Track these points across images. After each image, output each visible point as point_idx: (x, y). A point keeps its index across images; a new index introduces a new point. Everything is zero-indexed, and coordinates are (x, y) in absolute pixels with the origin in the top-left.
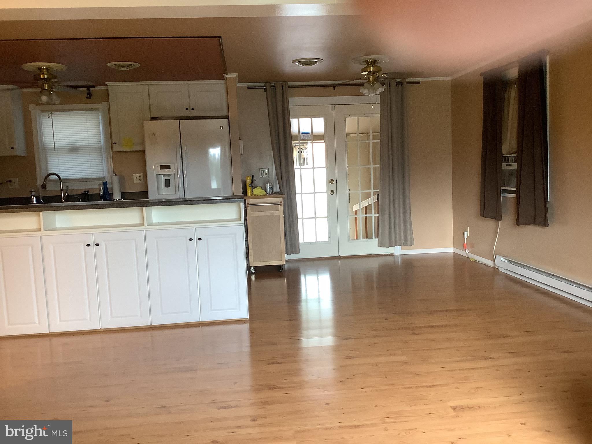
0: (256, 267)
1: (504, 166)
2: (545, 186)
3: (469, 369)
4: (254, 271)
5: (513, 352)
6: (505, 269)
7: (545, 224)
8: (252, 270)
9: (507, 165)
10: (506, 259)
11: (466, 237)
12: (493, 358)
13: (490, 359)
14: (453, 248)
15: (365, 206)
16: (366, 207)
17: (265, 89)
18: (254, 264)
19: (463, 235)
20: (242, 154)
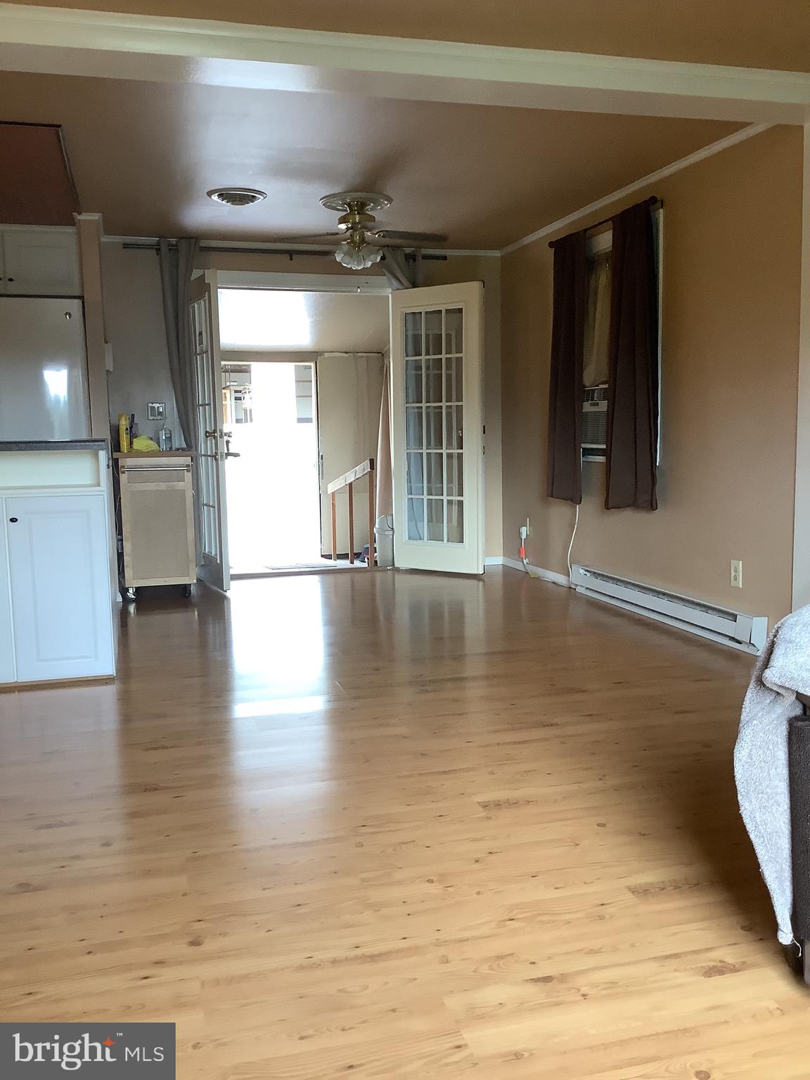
0: (137, 588)
1: (587, 407)
2: (653, 438)
3: (515, 743)
4: (133, 597)
5: (591, 715)
6: (587, 588)
7: (652, 506)
8: (131, 594)
9: (591, 405)
10: (588, 571)
11: (524, 537)
12: (557, 725)
13: (552, 725)
14: (502, 557)
15: (348, 482)
16: (351, 484)
17: (158, 250)
18: (133, 583)
19: (520, 533)
20: (111, 370)
